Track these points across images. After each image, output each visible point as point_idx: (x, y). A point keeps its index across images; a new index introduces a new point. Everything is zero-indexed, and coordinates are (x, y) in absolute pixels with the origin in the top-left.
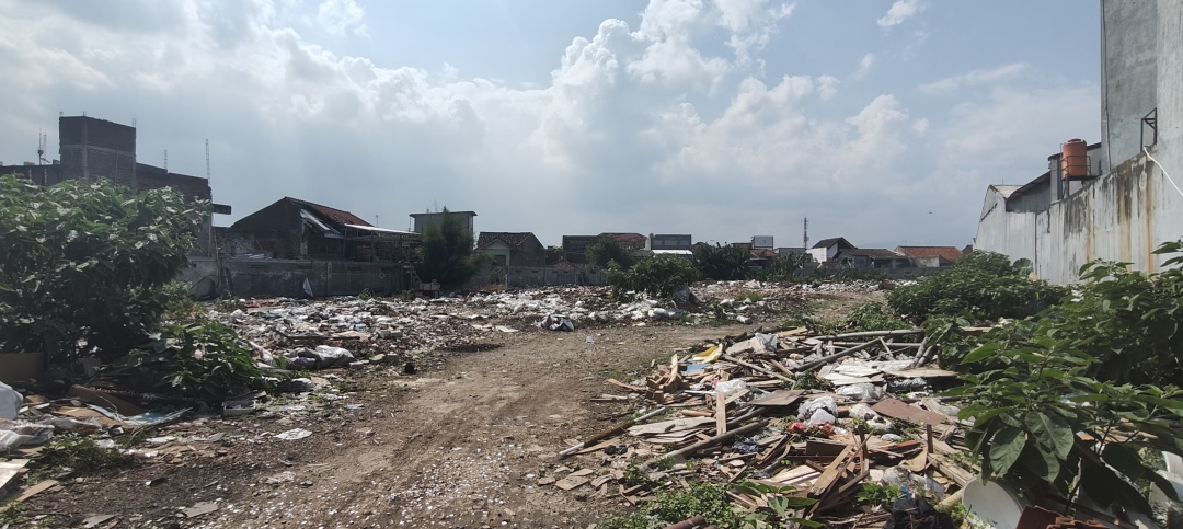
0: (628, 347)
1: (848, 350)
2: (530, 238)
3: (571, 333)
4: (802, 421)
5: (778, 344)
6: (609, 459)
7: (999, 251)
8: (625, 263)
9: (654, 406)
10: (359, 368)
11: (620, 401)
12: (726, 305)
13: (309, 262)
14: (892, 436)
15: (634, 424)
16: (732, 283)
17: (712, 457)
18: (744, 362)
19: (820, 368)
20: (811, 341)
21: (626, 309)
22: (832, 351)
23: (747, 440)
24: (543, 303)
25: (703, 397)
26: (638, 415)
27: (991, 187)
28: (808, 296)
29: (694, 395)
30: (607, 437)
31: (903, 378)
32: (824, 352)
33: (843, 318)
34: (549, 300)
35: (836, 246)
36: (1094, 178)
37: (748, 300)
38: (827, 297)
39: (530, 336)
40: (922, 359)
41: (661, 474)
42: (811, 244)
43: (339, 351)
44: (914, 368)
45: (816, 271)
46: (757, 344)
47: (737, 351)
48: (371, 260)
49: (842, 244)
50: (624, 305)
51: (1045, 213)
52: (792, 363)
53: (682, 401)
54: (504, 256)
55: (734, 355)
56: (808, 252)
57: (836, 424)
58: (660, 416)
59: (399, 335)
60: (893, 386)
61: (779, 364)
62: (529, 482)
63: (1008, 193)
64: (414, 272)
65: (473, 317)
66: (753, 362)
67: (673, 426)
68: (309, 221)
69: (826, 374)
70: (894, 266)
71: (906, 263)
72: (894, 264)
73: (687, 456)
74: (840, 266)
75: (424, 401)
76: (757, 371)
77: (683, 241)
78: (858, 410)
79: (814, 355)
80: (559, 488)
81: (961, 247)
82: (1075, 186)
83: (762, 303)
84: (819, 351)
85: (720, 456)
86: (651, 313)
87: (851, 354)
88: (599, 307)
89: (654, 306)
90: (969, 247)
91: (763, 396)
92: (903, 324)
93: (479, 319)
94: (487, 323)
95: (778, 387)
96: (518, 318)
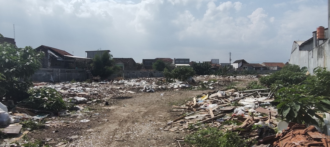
0: (176, 97)
1: (247, 95)
2: (131, 60)
3: (154, 93)
4: (235, 114)
5: (226, 94)
6: (182, 124)
7: (297, 64)
9: (190, 112)
11: (179, 111)
12: (205, 83)
13: (52, 69)
14: (261, 116)
15: (186, 116)
16: (205, 76)
17: (211, 123)
18: (216, 99)
19: (239, 100)
20: (236, 93)
21: (171, 85)
22: (243, 96)
23: (220, 119)
24: (140, 83)
25: (205, 109)
26: (186, 114)
27: (295, 42)
28: (233, 80)
29: (202, 109)
30: (179, 119)
31: (264, 102)
32: (240, 96)
33: (245, 87)
34: (142, 82)
35: (241, 62)
36: (326, 39)
37: (212, 81)
38: (239, 80)
39: (140, 94)
40: (269, 97)
41: (198, 127)
42: (232, 62)
43: (83, 98)
44: (267, 99)
45: (234, 71)
46: (219, 94)
47: (213, 96)
48: (75, 68)
49: (243, 62)
50: (171, 84)
51: (312, 51)
52: (230, 99)
53: (198, 110)
54: (122, 67)
55: (212, 97)
56: (231, 65)
57: (245, 114)
58: (193, 114)
60: (260, 104)
61: (227, 100)
62: (161, 130)
63: (300, 44)
64: (90, 72)
65: (118, 88)
66: (218, 99)
67: (198, 116)
68: (51, 54)
69: (241, 102)
70: (262, 70)
71: (265, 68)
72: (262, 69)
73: (204, 123)
74: (243, 70)
76: (220, 102)
77: (186, 61)
78: (251, 110)
79: (237, 97)
80: (170, 131)
81: (285, 63)
82: (321, 42)
83: (217, 82)
85: (213, 122)
86: (180, 86)
88: (161, 84)
89: (181, 84)
90: (288, 63)
91: (223, 108)
92: (264, 87)
93: (121, 88)
94: (124, 90)
95: (227, 106)
96: (134, 88)
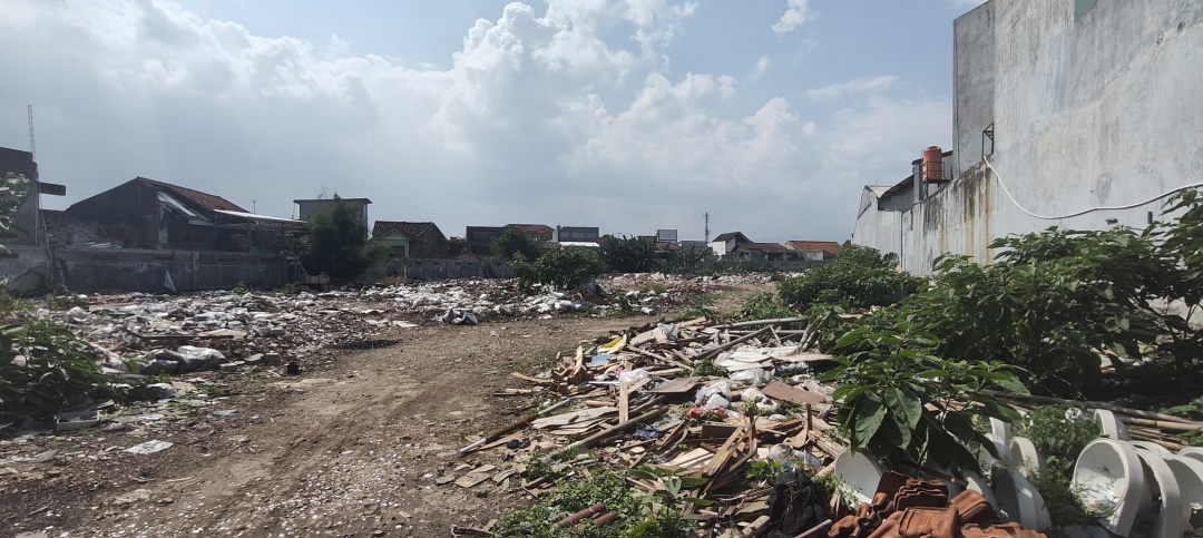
0: (534, 339)
1: (742, 338)
2: (431, 228)
3: (475, 327)
4: (699, 406)
5: (679, 334)
6: (512, 453)
7: (872, 246)
8: (532, 255)
9: (558, 398)
10: (233, 370)
11: (524, 394)
12: (631, 297)
13: (169, 252)
14: (779, 416)
15: (538, 416)
16: (637, 275)
17: (614, 445)
18: (647, 352)
19: (717, 355)
20: (709, 330)
21: (532, 301)
22: (728, 339)
23: (648, 427)
24: (445, 296)
25: (607, 387)
26: (543, 408)
27: (867, 188)
28: (708, 287)
29: (598, 386)
30: (510, 431)
31: (789, 363)
32: (720, 340)
33: (739, 308)
34: (451, 293)
35: (734, 240)
36: (947, 182)
37: (652, 292)
38: (725, 288)
39: (431, 331)
40: (806, 344)
41: (564, 465)
42: (711, 237)
43: (208, 352)
44: (799, 353)
45: (716, 264)
46: (659, 334)
47: (640, 341)
48: (248, 250)
49: (739, 237)
50: (530, 298)
51: (909, 211)
52: (691, 351)
53: (587, 392)
54: (403, 247)
55: (637, 346)
56: (709, 245)
57: (729, 408)
58: (565, 408)
59: (281, 333)
60: (780, 370)
61: (679, 353)
62: (427, 482)
63: (880, 193)
64: (300, 263)
65: (367, 312)
66: (655, 352)
67: (577, 417)
68: (168, 205)
69: (722, 361)
70: (785, 259)
71: (791, 257)
72: (785, 257)
73: (590, 446)
74: (738, 259)
75: (309, 404)
76: (659, 360)
77: (589, 233)
78: (749, 394)
79: (711, 343)
80: (458, 486)
81: (841, 242)
82: (933, 188)
83: (665, 295)
84: (716, 339)
85: (622, 444)
86: (557, 306)
87: (745, 342)
88: (504, 300)
89: (560, 299)
90: (848, 242)
91: (664, 384)
92: (790, 313)
93: (374, 314)
94: (382, 318)
95: (678, 375)
96: (417, 313)
